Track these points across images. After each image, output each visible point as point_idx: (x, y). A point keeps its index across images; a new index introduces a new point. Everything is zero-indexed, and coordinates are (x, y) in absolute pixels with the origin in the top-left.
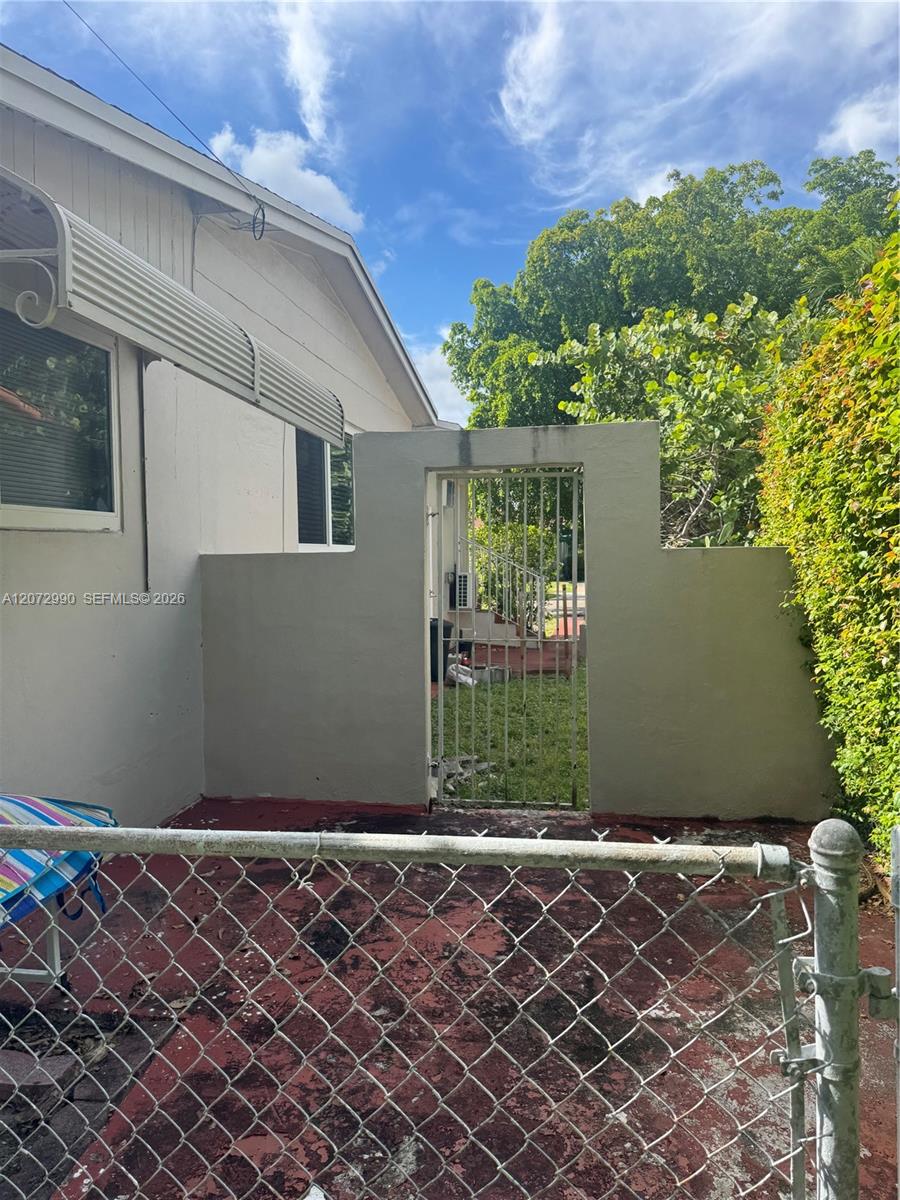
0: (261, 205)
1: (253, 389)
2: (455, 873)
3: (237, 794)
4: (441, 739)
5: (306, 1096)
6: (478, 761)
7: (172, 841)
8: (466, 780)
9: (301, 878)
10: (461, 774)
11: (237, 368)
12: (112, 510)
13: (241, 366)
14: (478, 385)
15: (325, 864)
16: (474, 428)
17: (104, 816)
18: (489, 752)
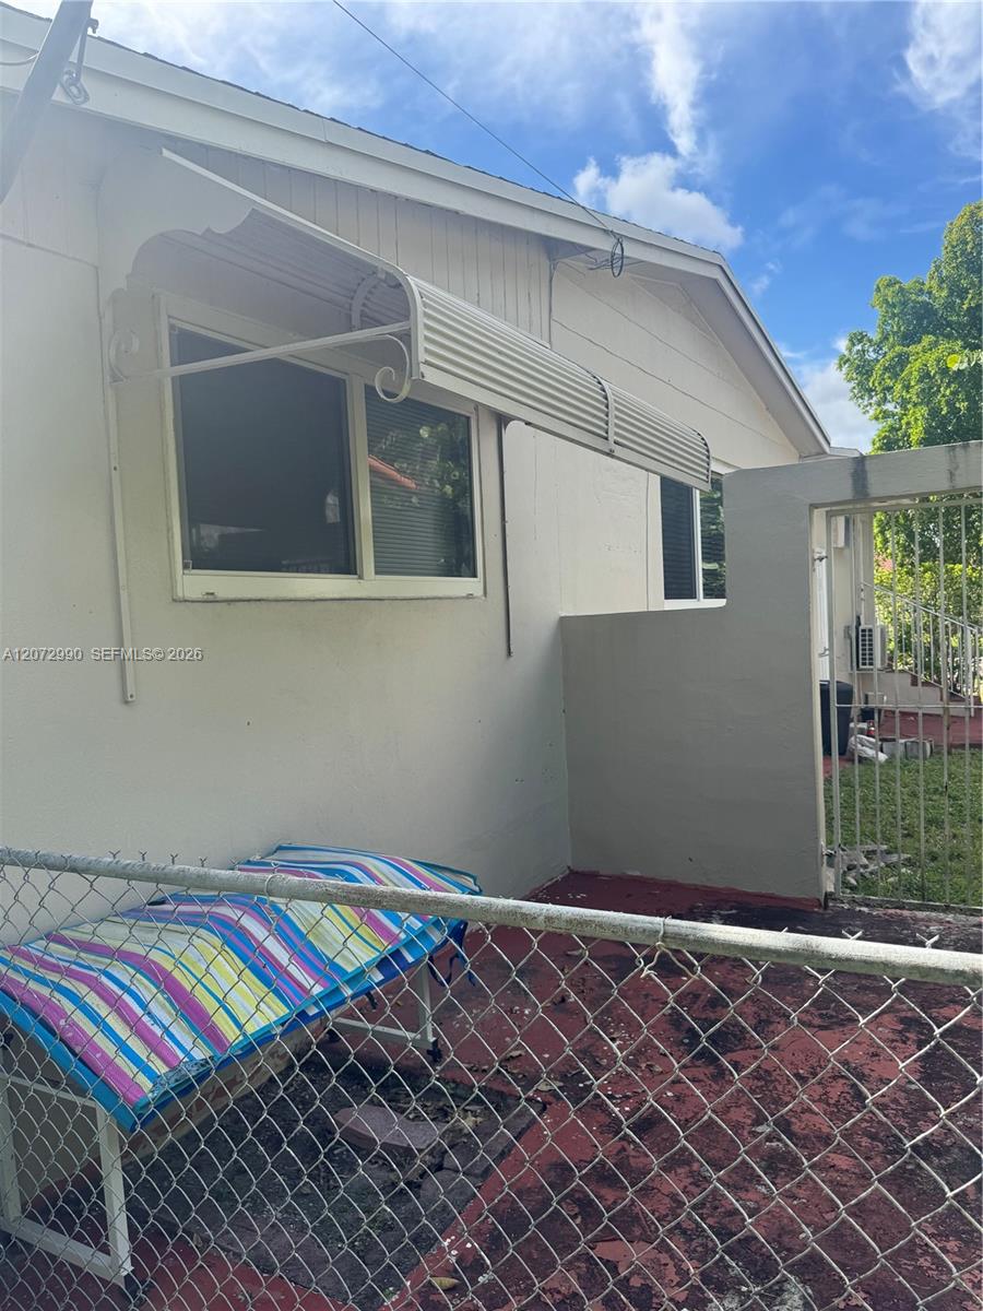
0: (620, 239)
1: (606, 439)
2: (822, 978)
3: (606, 870)
4: (837, 823)
5: (677, 1208)
6: (888, 852)
7: (514, 913)
8: (871, 873)
9: (645, 965)
10: (866, 867)
11: (590, 418)
12: (475, 576)
13: (594, 416)
14: (885, 400)
15: (670, 954)
16: (879, 452)
17: (470, 883)
18: (900, 841)
